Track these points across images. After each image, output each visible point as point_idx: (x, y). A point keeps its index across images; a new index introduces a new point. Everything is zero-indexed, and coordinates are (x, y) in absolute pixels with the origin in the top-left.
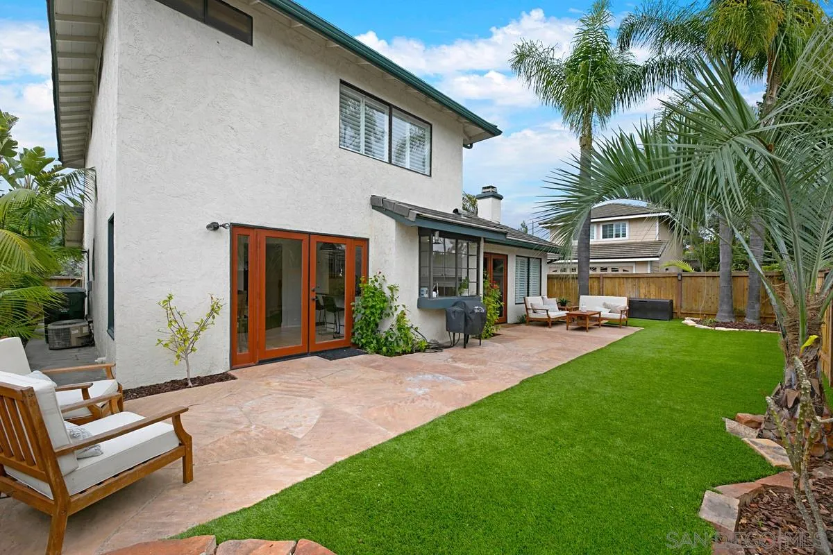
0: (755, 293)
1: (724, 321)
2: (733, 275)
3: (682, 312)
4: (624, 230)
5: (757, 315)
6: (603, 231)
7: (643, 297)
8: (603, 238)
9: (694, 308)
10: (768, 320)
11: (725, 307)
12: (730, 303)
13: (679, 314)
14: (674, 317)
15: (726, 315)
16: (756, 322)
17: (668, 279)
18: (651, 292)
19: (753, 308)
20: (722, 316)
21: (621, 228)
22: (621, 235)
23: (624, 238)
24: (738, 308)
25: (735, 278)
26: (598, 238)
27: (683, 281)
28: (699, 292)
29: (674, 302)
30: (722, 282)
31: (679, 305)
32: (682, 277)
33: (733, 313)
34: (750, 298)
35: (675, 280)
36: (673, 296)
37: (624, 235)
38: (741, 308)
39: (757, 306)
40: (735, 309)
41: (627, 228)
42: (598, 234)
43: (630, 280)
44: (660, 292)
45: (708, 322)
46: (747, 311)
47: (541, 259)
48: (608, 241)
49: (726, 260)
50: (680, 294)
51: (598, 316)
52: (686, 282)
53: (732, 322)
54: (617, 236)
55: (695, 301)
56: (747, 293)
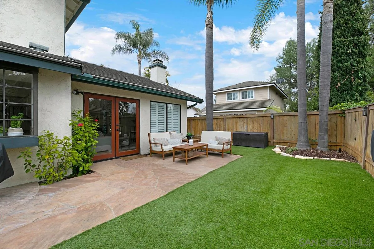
0: (324, 127)
1: (302, 149)
2: (307, 114)
3: (274, 141)
4: (252, 94)
5: (326, 144)
6: (242, 95)
7: (249, 131)
8: (242, 98)
9: (282, 139)
10: (333, 148)
11: (302, 138)
12: (306, 135)
13: (272, 143)
14: (269, 145)
15: (304, 144)
16: (325, 150)
17: (265, 118)
18: (255, 127)
19: (323, 139)
20: (300, 145)
21: (251, 93)
22: (251, 97)
23: (252, 99)
24: (311, 138)
25: (310, 116)
26: (240, 99)
27: (274, 119)
28: (285, 127)
29: (269, 134)
30: (300, 119)
31: (272, 136)
32: (273, 116)
33: (308, 143)
34: (320, 131)
35: (269, 118)
36: (268, 130)
37: (252, 97)
38: (314, 139)
39: (326, 137)
40: (310, 139)
41: (254, 93)
42: (239, 97)
43: (241, 120)
44: (260, 127)
45: (290, 150)
46: (319, 141)
47: (180, 105)
48: (244, 100)
49: (303, 102)
50: (272, 128)
51: (206, 147)
52: (277, 120)
53: (307, 150)
54: (249, 97)
55: (283, 133)
56: (318, 127)
